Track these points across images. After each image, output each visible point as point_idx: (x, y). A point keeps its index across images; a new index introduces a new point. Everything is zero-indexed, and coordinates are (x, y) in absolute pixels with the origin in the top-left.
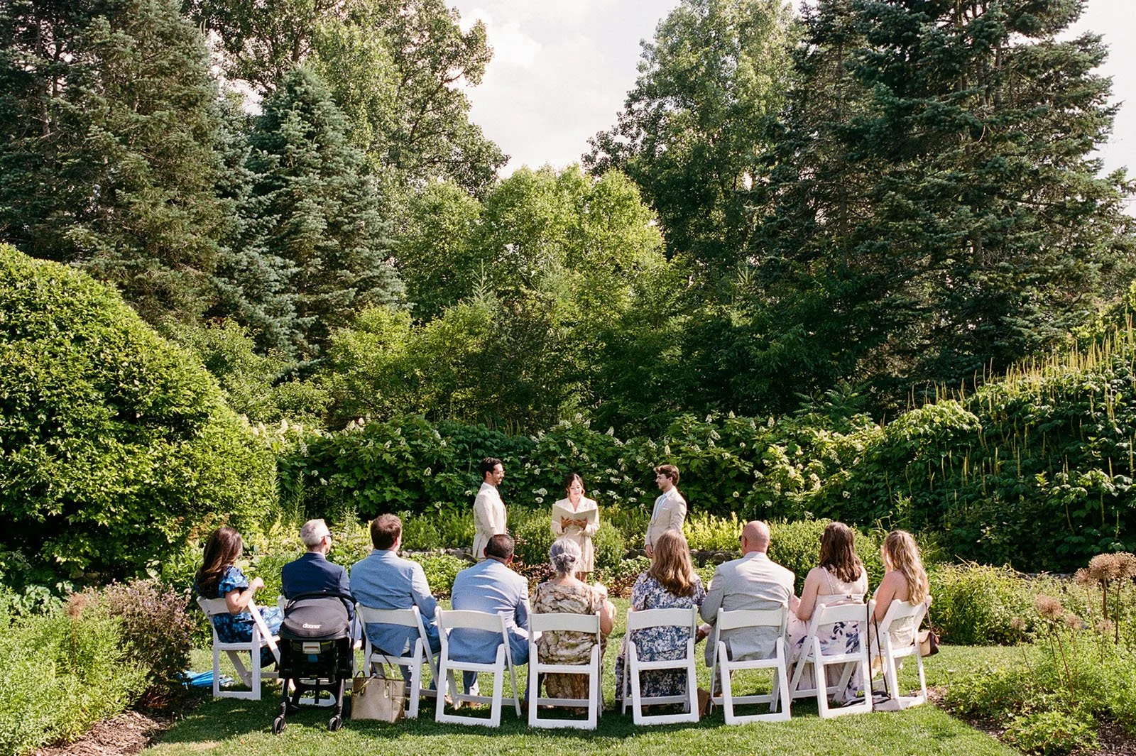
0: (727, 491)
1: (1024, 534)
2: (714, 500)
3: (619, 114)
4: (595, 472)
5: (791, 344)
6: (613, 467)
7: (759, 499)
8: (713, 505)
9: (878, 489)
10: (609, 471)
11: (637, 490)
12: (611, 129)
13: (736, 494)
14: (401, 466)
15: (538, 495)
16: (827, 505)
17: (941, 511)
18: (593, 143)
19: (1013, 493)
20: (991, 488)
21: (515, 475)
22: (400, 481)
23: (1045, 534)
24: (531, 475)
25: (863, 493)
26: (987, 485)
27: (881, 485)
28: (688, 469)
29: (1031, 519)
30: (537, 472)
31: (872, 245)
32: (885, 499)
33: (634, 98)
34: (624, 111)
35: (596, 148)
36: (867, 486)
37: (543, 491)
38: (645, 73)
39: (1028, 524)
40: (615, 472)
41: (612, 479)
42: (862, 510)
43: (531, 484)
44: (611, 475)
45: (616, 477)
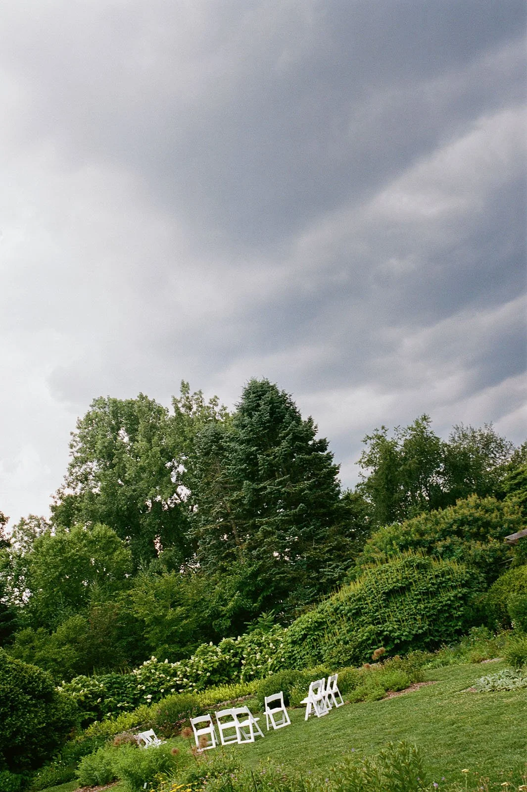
0: (231, 673)
1: (354, 655)
2: (227, 679)
3: (65, 477)
4: (169, 681)
5: (237, 601)
6: (176, 677)
7: (247, 672)
8: (226, 681)
9: (295, 654)
10: (175, 679)
11: (191, 684)
12: (61, 486)
13: (235, 673)
14: (87, 702)
15: (147, 699)
16: (277, 666)
17: (322, 656)
18: (54, 497)
19: (346, 641)
20: (338, 641)
21: (135, 692)
22: (88, 708)
23: (361, 653)
24: (141, 690)
25: (289, 657)
26: (336, 641)
27: (296, 652)
28: (213, 667)
29: (355, 649)
30: (144, 688)
31: (260, 550)
32: (299, 657)
33: (73, 466)
34: (67, 474)
35: (56, 500)
36: (290, 654)
37: (150, 696)
38: (74, 449)
39: (354, 651)
40: (178, 679)
41: (178, 682)
42: (291, 664)
43: (143, 694)
44: (177, 680)
45: (179, 681)
